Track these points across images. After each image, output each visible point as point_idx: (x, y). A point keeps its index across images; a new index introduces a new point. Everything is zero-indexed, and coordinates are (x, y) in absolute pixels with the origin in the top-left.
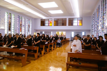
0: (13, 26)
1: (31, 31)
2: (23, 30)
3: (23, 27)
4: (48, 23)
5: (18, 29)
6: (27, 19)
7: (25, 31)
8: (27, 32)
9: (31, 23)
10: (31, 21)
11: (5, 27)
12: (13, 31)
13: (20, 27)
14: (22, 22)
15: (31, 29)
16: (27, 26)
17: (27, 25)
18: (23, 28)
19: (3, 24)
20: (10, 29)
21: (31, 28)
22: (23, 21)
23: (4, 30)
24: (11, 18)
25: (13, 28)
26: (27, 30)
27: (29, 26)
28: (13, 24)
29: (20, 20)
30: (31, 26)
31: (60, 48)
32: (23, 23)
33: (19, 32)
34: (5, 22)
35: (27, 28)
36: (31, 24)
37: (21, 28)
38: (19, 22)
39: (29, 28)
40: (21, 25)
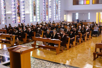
0: (38, 9)
1: (59, 13)
2: (50, 13)
4: (84, 1)
5: (44, 12)
7: (52, 14)
8: (55, 14)
9: (59, 2)
11: (29, 11)
12: (38, 15)
13: (46, 9)
14: (48, 2)
15: (59, 11)
16: (54, 7)
17: (54, 5)
18: (50, 10)
19: (27, 7)
20: (35, 14)
21: (59, 8)
22: (50, 0)
23: (29, 14)
25: (38, 12)
26: (54, 12)
27: (57, 6)
28: (38, 6)
30: (59, 6)
32: (50, 3)
33: (45, 16)
34: (29, 5)
35: (54, 10)
36: (59, 4)
37: (47, 11)
38: (45, 3)
39: (57, 9)
40: (47, 7)
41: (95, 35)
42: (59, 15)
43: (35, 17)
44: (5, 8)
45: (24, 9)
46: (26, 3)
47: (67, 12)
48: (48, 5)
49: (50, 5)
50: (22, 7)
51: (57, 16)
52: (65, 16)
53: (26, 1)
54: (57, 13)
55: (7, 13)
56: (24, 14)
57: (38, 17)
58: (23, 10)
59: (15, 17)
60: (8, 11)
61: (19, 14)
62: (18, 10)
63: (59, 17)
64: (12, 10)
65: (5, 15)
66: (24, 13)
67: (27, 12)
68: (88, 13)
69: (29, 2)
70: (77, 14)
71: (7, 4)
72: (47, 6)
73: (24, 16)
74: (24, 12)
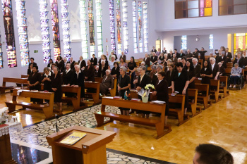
0: (98, 30)
1: (145, 37)
2: (125, 38)
3: (125, 28)
4: (199, 8)
5: (112, 36)
6: (134, 3)
7: (130, 39)
8: (135, 40)
9: (145, 12)
10: (145, 7)
11: (80, 35)
12: (99, 42)
13: (116, 28)
14: (120, 13)
15: (145, 32)
16: (134, 25)
17: (134, 19)
18: (125, 32)
19: (75, 27)
20: (92, 40)
21: (145, 27)
22: (124, 10)
23: (79, 42)
24: (92, 8)
25: (98, 36)
26: (135, 35)
27: (140, 22)
28: (98, 24)
29: (116, 7)
30: (145, 22)
31: (240, 92)
32: (124, 16)
33: (115, 44)
34: (79, 22)
35: (135, 30)
36: (145, 17)
37: (119, 33)
38: (113, 15)
39: (140, 27)
40: (118, 24)
41: (234, 87)
42: (146, 42)
43: (92, 48)
44: (26, 29)
45: (68, 29)
46: (71, 17)
47: (162, 34)
48: (120, 21)
49: (125, 20)
50: (63, 26)
51: (141, 45)
52: (158, 42)
53: (72, 12)
54: (140, 37)
55: (31, 40)
56: (69, 42)
57: (100, 48)
58: (67, 33)
59: (48, 48)
60: (33, 37)
61: (58, 42)
62: (56, 33)
63: (146, 46)
64: (42, 33)
65: (28, 45)
66: (68, 40)
67: (74, 37)
68: (209, 36)
69: (79, 15)
70: (184, 38)
71: (30, 20)
72: (118, 22)
73: (68, 47)
74: (69, 36)
